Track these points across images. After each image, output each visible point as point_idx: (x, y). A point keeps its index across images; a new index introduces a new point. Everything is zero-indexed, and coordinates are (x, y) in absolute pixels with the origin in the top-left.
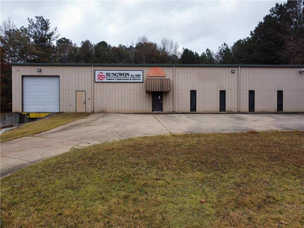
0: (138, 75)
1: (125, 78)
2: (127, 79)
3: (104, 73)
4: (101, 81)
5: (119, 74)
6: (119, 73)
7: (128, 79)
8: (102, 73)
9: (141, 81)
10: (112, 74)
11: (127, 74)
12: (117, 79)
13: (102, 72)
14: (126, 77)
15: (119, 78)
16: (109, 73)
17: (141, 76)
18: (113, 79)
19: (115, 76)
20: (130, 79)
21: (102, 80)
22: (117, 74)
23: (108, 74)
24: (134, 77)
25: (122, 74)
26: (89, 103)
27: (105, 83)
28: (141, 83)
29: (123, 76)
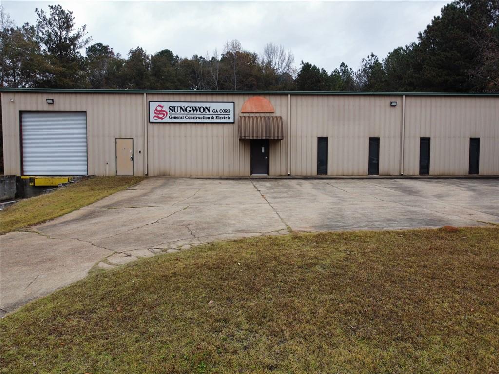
0: (226, 111)
1: (202, 116)
2: (206, 118)
3: (166, 106)
4: (160, 120)
5: (191, 109)
6: (192, 107)
7: (209, 118)
8: (162, 107)
9: (232, 120)
10: (179, 108)
11: (206, 107)
12: (189, 118)
13: (162, 104)
14: (204, 113)
15: (193, 116)
16: (175, 107)
17: (232, 112)
18: (181, 118)
19: (185, 113)
20: (211, 117)
21: (162, 119)
22: (188, 109)
23: (173, 109)
24: (219, 113)
25: (197, 108)
26: (138, 159)
27: (167, 125)
28: (231, 125)
29: (199, 112)
